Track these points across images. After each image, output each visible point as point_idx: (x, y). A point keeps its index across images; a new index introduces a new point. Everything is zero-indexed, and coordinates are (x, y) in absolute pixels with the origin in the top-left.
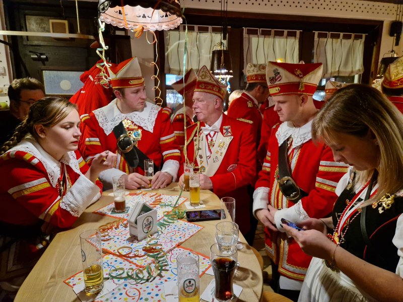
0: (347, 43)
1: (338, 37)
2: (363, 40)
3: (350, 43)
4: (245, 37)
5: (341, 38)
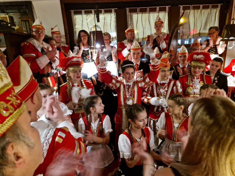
0: (206, 12)
1: (198, 8)
2: (219, 9)
3: (208, 12)
4: (128, 15)
5: (201, 9)
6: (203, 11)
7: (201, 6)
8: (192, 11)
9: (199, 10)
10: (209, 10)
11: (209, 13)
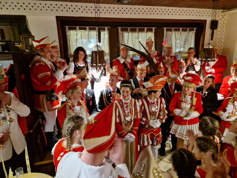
4: (120, 33)
5: (181, 31)
6: (182, 33)
7: (181, 29)
8: (174, 33)
9: (179, 32)
10: (187, 32)
11: (187, 35)
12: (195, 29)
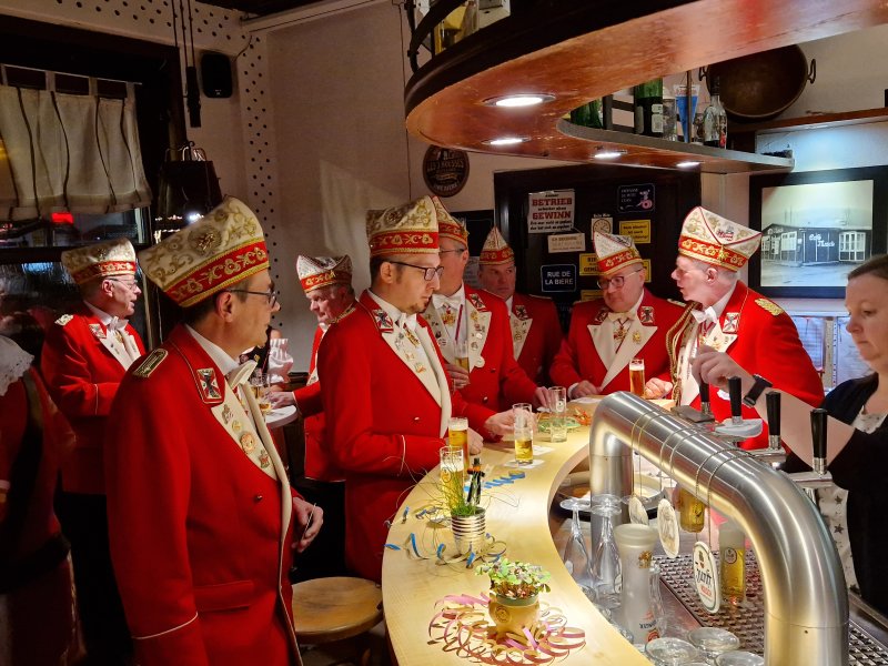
0: (78, 107)
1: (38, 83)
2: (131, 101)
3: (86, 108)
5: (53, 89)
6: (62, 98)
7: (50, 76)
9: (45, 95)
10: (88, 101)
11: (90, 111)
12: (130, 86)
